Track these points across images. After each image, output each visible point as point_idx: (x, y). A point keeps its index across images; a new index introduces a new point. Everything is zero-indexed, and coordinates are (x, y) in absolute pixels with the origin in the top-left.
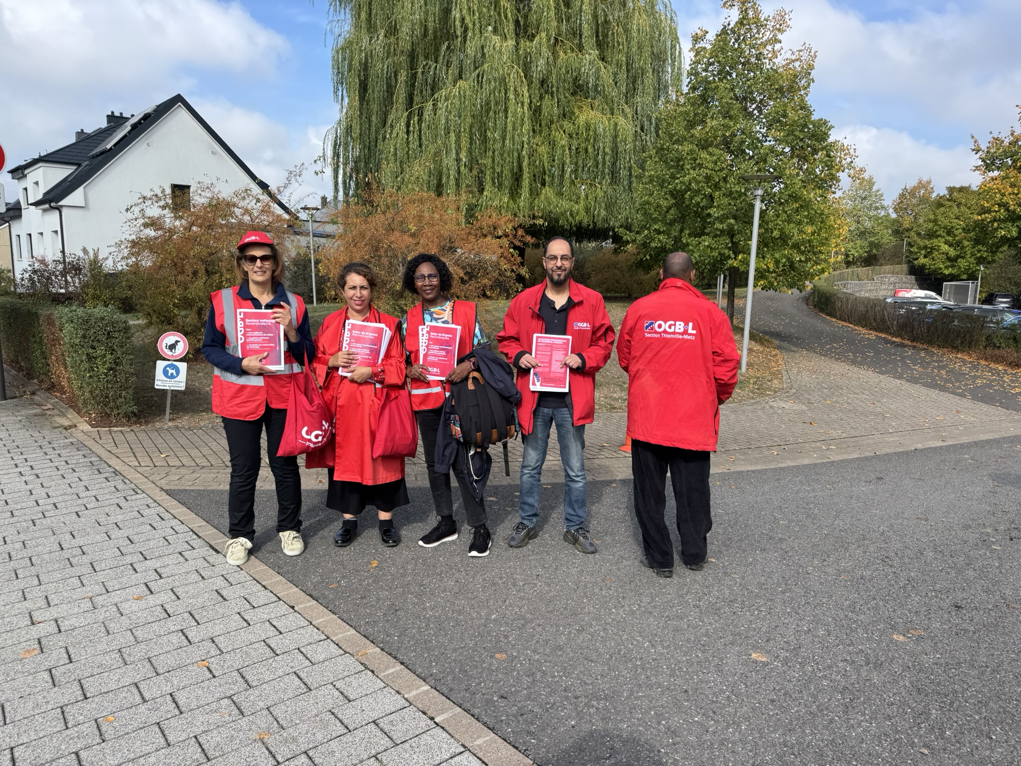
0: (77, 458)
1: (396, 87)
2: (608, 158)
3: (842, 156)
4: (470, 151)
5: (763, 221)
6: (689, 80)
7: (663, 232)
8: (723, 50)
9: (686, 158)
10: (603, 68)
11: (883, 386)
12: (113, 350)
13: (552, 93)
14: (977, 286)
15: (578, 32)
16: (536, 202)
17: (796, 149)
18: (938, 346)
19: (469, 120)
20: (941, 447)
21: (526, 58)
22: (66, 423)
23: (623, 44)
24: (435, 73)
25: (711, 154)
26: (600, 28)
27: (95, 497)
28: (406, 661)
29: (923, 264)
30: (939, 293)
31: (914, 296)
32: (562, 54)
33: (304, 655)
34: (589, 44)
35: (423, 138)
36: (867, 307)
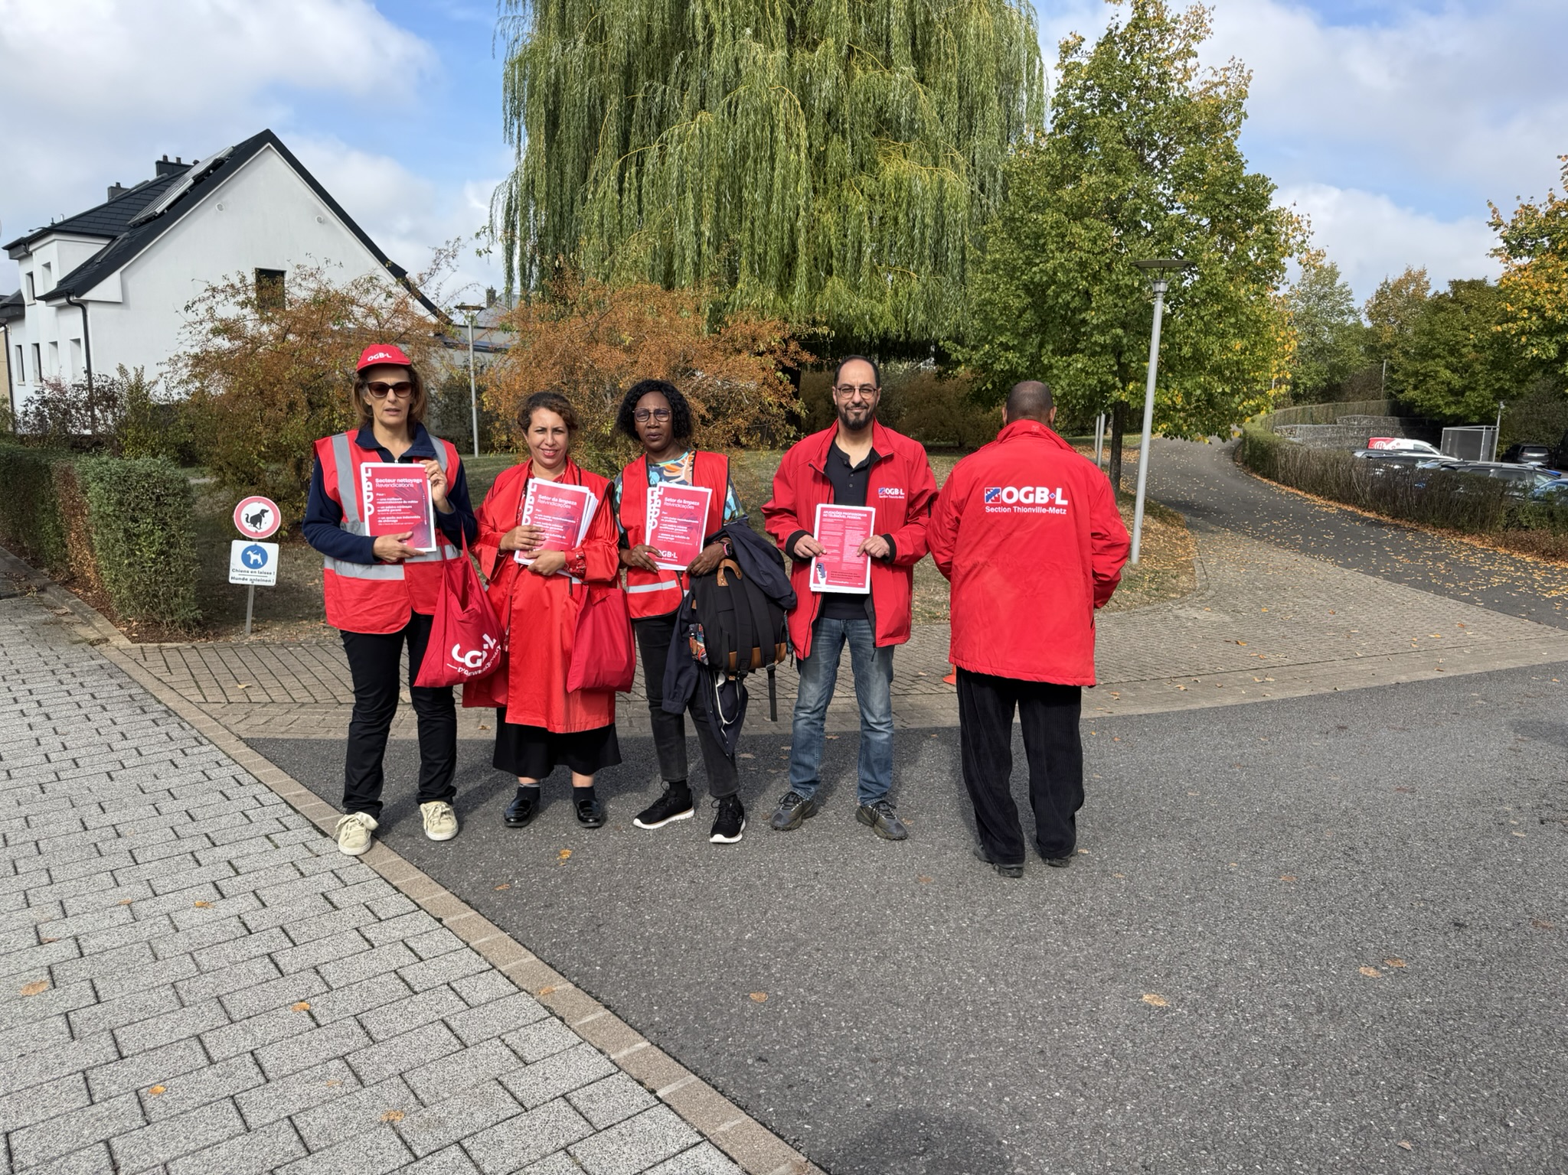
0: (108, 688)
1: (603, 121)
2: (928, 232)
3: (1290, 232)
4: (716, 221)
5: (1167, 332)
6: (1054, 113)
7: (1014, 348)
8: (1107, 67)
9: (1049, 233)
10: (922, 93)
11: (1349, 586)
12: (165, 524)
13: (844, 132)
14: (1494, 433)
15: (884, 37)
16: (818, 299)
17: (1219, 221)
18: (1434, 524)
19: (715, 172)
20: (1436, 681)
21: (803, 77)
22: (93, 635)
23: (953, 58)
24: (663, 100)
25: (1087, 228)
26: (918, 32)
27: (136, 749)
28: (614, 1003)
29: (1412, 399)
30: (1436, 444)
31: (1397, 447)
32: (858, 71)
33: (457, 994)
34: (901, 56)
35: (645, 200)
36: (1325, 464)
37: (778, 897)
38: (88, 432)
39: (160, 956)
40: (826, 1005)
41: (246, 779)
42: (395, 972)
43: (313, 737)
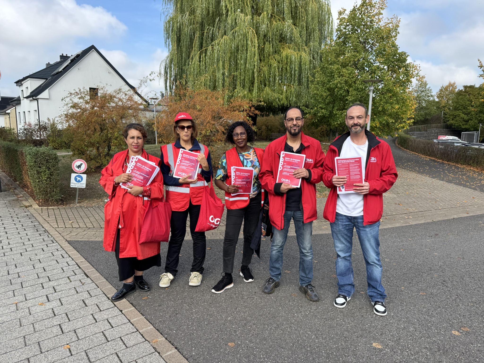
0: (27, 222)
1: (194, 39)
2: (297, 72)
3: (413, 70)
4: (229, 70)
5: (373, 103)
6: (337, 33)
7: (324, 108)
8: (354, 19)
9: (335, 72)
10: (294, 28)
11: (434, 184)
12: (49, 168)
13: (270, 41)
14: (478, 134)
15: (282, 11)
16: (262, 94)
17: (390, 67)
18: (461, 164)
19: (229, 55)
20: (467, 217)
21: (257, 24)
22: (27, 204)
23: (304, 17)
24: (213, 32)
25: (347, 70)
26: (293, 9)
27: (32, 244)
28: (179, 347)
29: (451, 123)
30: (460, 138)
31: (447, 139)
32: (274, 22)
33: (123, 342)
34: (287, 17)
35: (207, 64)
36: (425, 145)
37: (241, 302)
38: (38, 138)
39: (22, 325)
40: (256, 348)
41: (66, 255)
42: (103, 332)
43: (91, 240)
